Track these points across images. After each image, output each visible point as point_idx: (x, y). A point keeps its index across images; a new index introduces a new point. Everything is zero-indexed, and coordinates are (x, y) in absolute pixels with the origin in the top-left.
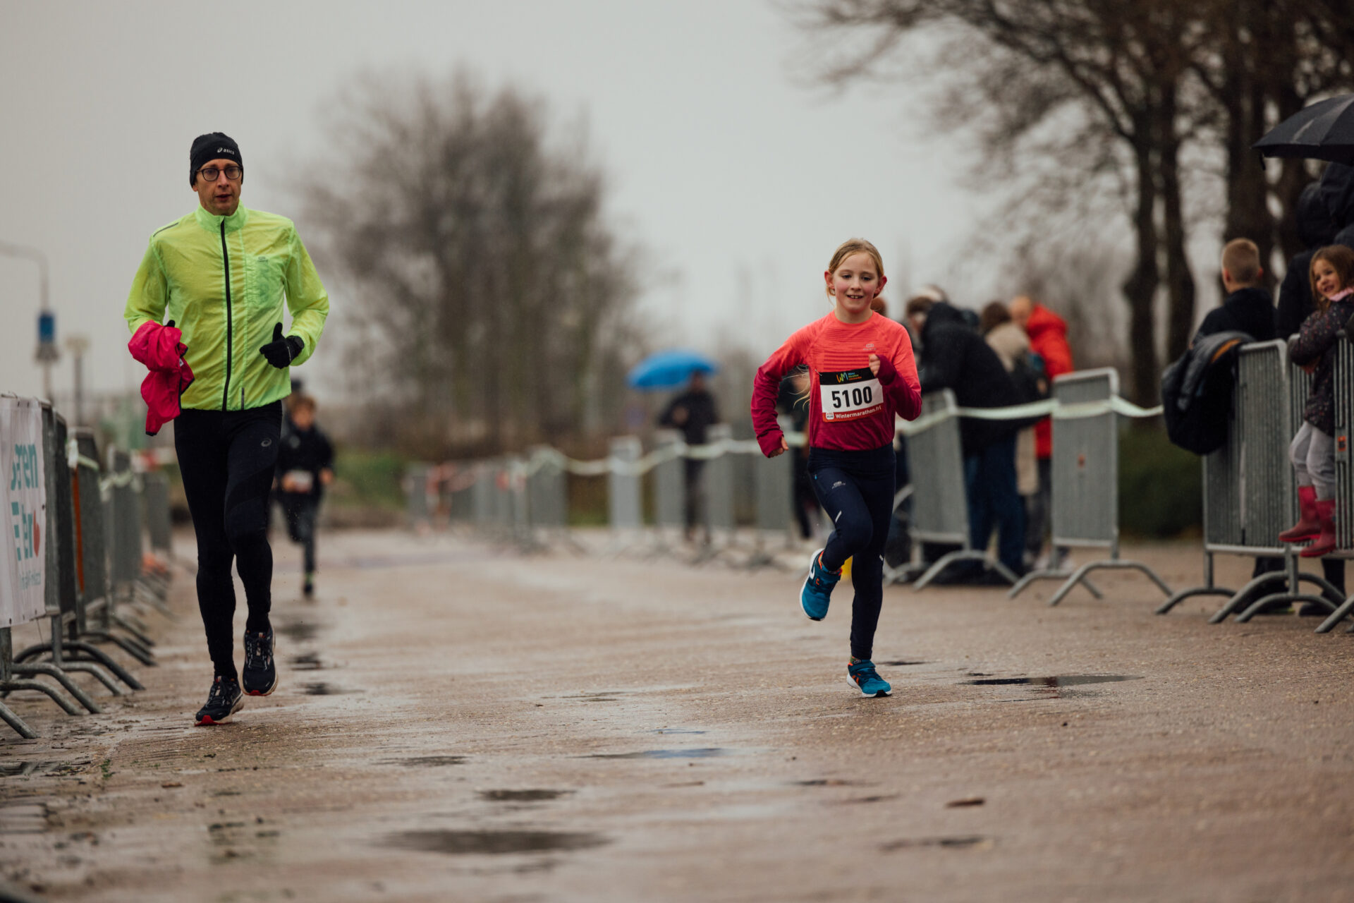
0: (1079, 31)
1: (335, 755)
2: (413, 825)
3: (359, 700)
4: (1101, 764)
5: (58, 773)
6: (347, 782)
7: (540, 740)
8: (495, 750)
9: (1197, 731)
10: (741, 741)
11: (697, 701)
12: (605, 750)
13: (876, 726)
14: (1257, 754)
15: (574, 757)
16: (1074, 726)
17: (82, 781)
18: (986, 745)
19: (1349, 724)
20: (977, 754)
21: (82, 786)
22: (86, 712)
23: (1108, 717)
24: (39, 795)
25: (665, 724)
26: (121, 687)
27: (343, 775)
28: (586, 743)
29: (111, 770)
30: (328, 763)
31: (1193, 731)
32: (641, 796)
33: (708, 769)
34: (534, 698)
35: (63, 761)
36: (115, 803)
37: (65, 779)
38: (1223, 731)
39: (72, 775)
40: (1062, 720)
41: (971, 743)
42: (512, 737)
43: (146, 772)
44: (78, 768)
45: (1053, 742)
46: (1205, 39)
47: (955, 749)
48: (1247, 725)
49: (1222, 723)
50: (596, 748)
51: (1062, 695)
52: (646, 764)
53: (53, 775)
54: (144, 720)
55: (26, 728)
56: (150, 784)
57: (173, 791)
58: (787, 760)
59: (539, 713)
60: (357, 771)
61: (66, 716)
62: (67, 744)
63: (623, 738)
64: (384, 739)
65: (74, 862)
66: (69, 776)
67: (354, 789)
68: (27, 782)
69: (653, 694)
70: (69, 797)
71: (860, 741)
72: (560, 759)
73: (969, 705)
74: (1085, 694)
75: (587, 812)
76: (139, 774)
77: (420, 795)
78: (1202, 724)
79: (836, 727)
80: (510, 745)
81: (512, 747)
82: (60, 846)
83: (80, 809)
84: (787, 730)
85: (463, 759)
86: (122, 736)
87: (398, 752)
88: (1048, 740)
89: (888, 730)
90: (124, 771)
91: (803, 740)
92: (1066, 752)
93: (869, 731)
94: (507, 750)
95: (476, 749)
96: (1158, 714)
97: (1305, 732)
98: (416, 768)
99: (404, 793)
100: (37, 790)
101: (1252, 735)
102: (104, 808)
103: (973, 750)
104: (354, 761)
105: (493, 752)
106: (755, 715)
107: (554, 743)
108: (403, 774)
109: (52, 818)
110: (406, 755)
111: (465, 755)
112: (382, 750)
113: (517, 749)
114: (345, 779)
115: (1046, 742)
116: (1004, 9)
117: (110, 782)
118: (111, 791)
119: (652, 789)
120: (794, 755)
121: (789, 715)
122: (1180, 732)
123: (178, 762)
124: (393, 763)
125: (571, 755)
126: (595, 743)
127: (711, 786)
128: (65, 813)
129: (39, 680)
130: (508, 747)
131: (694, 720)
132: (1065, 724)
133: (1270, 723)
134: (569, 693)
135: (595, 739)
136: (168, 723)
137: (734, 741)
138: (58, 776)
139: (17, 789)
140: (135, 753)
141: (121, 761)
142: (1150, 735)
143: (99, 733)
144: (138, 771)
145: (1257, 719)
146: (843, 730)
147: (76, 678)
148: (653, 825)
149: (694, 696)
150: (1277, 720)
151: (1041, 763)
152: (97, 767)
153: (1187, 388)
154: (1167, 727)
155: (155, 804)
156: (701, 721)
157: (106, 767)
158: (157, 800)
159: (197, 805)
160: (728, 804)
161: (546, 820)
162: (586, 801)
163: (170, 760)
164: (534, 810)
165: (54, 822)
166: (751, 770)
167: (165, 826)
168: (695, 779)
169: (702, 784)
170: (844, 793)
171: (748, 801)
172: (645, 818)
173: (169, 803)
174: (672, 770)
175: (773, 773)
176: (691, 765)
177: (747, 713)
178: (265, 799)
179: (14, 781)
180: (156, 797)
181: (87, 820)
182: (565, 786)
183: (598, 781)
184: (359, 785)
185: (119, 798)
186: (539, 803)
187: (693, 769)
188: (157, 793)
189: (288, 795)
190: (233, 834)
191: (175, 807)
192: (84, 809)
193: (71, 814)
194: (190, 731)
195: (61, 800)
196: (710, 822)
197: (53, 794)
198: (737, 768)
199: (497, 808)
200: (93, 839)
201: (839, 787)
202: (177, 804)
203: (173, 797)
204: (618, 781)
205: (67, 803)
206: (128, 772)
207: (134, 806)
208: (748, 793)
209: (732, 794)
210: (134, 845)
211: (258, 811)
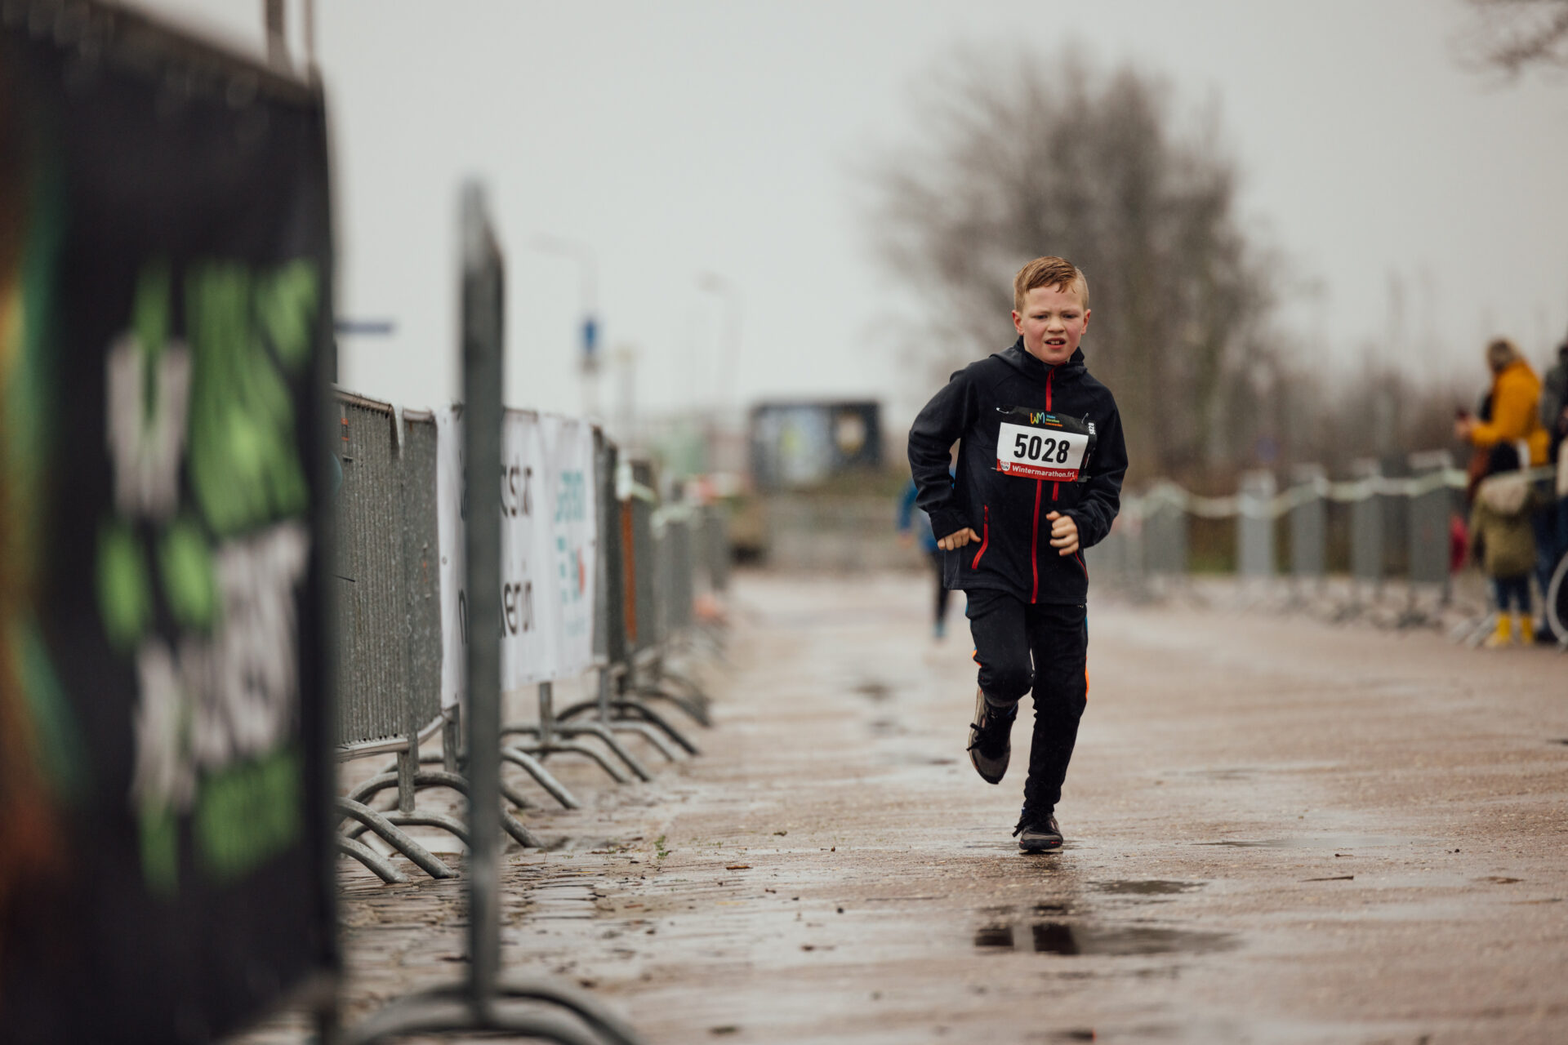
1: (925, 835)
3: (953, 772)
5: (606, 850)
6: (940, 867)
7: (1161, 823)
8: (1110, 834)
10: (1394, 829)
11: (1343, 782)
12: (1237, 836)
13: (1551, 814)
15: (1203, 843)
17: (633, 860)
21: (634, 866)
22: (636, 780)
25: (1305, 807)
26: (677, 752)
27: (935, 858)
28: (1215, 827)
29: (667, 849)
30: (917, 845)
32: (1281, 891)
33: (1358, 861)
34: (1153, 773)
35: (611, 836)
36: (673, 886)
37: (613, 858)
39: (623, 852)
42: (1129, 819)
43: (708, 852)
44: (628, 845)
50: (1228, 834)
52: (1285, 853)
53: (600, 853)
54: (703, 791)
55: (569, 797)
56: (713, 865)
57: (740, 873)
58: (1450, 853)
59: (1159, 792)
60: (951, 854)
61: (612, 784)
62: (616, 816)
63: (1257, 823)
64: (981, 820)
65: (627, 954)
66: (618, 853)
67: (948, 875)
68: (570, 860)
69: (1291, 772)
70: (621, 879)
71: (1533, 832)
72: (1185, 845)
75: (1218, 909)
76: (699, 853)
79: (1505, 816)
80: (1127, 828)
81: (1128, 831)
82: (611, 935)
83: (631, 893)
84: (1448, 817)
85: (1073, 844)
86: (678, 809)
87: (998, 833)
89: (1565, 820)
90: (683, 850)
91: (1468, 828)
93: (1544, 821)
94: (1124, 834)
95: (1088, 832)
100: (582, 870)
102: (660, 892)
104: (946, 843)
105: (1107, 837)
106: (1412, 799)
107: (1178, 828)
109: (601, 901)
111: (1075, 838)
112: (977, 832)
113: (1136, 833)
114: (937, 864)
117: (665, 862)
118: (667, 872)
119: (1294, 883)
120: (1459, 846)
121: (1450, 800)
123: (745, 839)
124: (992, 846)
125: (1198, 840)
126: (1225, 829)
127: (1362, 881)
128: (615, 896)
129: (582, 742)
130: (1124, 830)
131: (1339, 803)
134: (1194, 769)
135: (1227, 822)
136: (731, 795)
137: (1386, 829)
138: (606, 853)
139: (560, 867)
140: (694, 828)
141: (678, 838)
143: (651, 805)
144: (699, 849)
146: (1513, 819)
147: (624, 741)
148: (1291, 924)
149: (1341, 776)
152: (651, 844)
155: (719, 888)
156: (1347, 806)
157: (660, 844)
158: (721, 884)
159: (767, 891)
160: (1384, 902)
161: (1168, 917)
162: (1217, 895)
163: (734, 838)
164: (1157, 906)
165: (604, 907)
166: (1407, 863)
167: (731, 913)
168: (1342, 872)
169: (1351, 878)
170: (1515, 893)
171: (1405, 900)
172: (1285, 916)
173: (736, 887)
174: (1317, 862)
175: (1432, 868)
176: (1337, 855)
177: (1401, 796)
178: (846, 886)
179: (554, 858)
180: (720, 880)
181: (641, 906)
182: (1194, 878)
183: (1230, 873)
184: (954, 870)
185: (676, 881)
186: (1161, 896)
187: (1340, 861)
188: (721, 874)
189: (872, 881)
190: (809, 925)
191: (743, 892)
192: (638, 893)
193: (622, 898)
194: (757, 804)
195: (610, 881)
196: (1362, 924)
197: (600, 875)
198: (1391, 859)
199: (1115, 901)
200: (648, 928)
201: (1511, 886)
202: (744, 889)
203: (740, 880)
204: (1253, 872)
205: (617, 885)
206: (686, 851)
207: (694, 890)
208: (1406, 890)
209: (1386, 890)
210: (696, 935)
211: (838, 899)
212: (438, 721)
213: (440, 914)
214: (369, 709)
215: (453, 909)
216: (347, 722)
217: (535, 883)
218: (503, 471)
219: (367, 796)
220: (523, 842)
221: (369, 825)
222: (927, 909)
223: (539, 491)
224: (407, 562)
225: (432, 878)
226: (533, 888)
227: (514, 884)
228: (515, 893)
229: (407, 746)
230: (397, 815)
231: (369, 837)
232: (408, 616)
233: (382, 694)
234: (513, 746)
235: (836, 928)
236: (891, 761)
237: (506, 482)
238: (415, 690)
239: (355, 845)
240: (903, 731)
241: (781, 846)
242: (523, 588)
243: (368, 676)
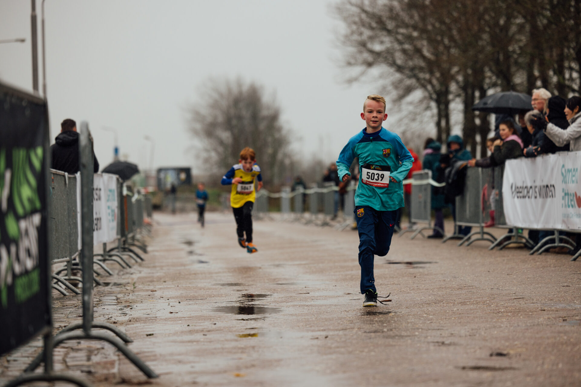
0: (421, 69)
1: (201, 282)
2: (224, 305)
4: (426, 289)
6: (205, 291)
7: (262, 279)
9: (454, 280)
10: (320, 280)
12: (280, 282)
14: (472, 287)
15: (271, 284)
16: (417, 278)
17: (127, 289)
18: (392, 283)
19: (498, 278)
20: (389, 286)
21: (127, 291)
22: (128, 268)
23: (427, 275)
24: (115, 293)
25: (298, 274)
26: (138, 260)
27: (204, 289)
28: (275, 279)
29: (136, 286)
30: (199, 285)
31: (453, 280)
32: (291, 297)
33: (311, 289)
34: (259, 265)
35: (121, 283)
37: (122, 289)
38: (462, 280)
40: (414, 275)
41: (387, 282)
43: (146, 287)
44: (126, 285)
45: (411, 282)
46: (458, 72)
47: (383, 284)
48: (469, 278)
49: (461, 277)
50: (277, 281)
51: (414, 268)
52: (292, 287)
53: (119, 287)
54: (145, 270)
55: (111, 272)
56: (147, 290)
57: (154, 292)
58: (334, 286)
59: (261, 270)
60: (207, 287)
61: (122, 269)
62: (123, 277)
63: (285, 278)
64: (215, 278)
65: (125, 314)
66: (123, 287)
67: (207, 293)
68: (111, 289)
69: (294, 265)
70: (124, 294)
72: (267, 285)
73: (387, 270)
74: (421, 267)
75: (275, 302)
76: (144, 287)
77: (226, 295)
78: (455, 278)
80: (252, 280)
82: (121, 309)
83: (126, 298)
84: (333, 277)
86: (138, 275)
87: (220, 282)
88: (410, 281)
92: (415, 285)
94: (252, 282)
96: (442, 274)
97: (485, 281)
98: (225, 287)
99: (222, 294)
101: (470, 281)
102: (134, 298)
103: (388, 284)
104: (207, 284)
107: (266, 280)
108: (221, 288)
109: (119, 300)
110: (222, 282)
112: (215, 281)
113: (255, 281)
114: (204, 290)
115: (409, 282)
116: (399, 62)
117: (135, 290)
118: (136, 292)
119: (294, 295)
120: (335, 285)
121: (334, 272)
122: (449, 280)
123: (155, 283)
124: (218, 285)
125: (270, 283)
127: (312, 294)
128: (122, 299)
129: (114, 258)
131: (306, 273)
132: (415, 277)
133: (475, 277)
134: (269, 264)
135: (277, 279)
136: (152, 271)
137: (318, 280)
139: (108, 291)
140: (143, 280)
141: (138, 283)
142: (440, 281)
143: (132, 274)
145: (471, 276)
147: (125, 257)
148: (294, 306)
149: (307, 266)
150: (477, 277)
151: (408, 289)
152: (132, 285)
153: (452, 176)
154: (445, 278)
155: (149, 297)
156: (308, 274)
157: (134, 285)
158: (149, 295)
159: (161, 297)
160: (317, 300)
161: (263, 304)
162: (275, 298)
163: (153, 283)
164: (260, 301)
165: (119, 302)
166: (323, 289)
167: (152, 304)
168: (307, 292)
169: (309, 293)
170: (350, 297)
171: (322, 299)
172: (292, 303)
173: (153, 296)
174: (300, 289)
175: (329, 290)
176: (305, 287)
177: (321, 271)
178: (181, 296)
179: (107, 289)
180: (149, 294)
181: (129, 301)
182: (269, 293)
183: (278, 292)
184: (208, 292)
185: (138, 295)
186: (261, 298)
187: (306, 288)
188: (149, 293)
189: (188, 294)
190: (171, 306)
191: (155, 298)
192: (128, 298)
193: (124, 299)
194: (159, 273)
195: (121, 295)
196: (311, 305)
197: (119, 293)
198: (319, 288)
199: (249, 300)
200: (131, 307)
201: (349, 295)
202: (155, 297)
203: (154, 294)
204: (284, 292)
205: (123, 296)
206: (141, 286)
207: (142, 297)
208: (322, 296)
209: (317, 296)
210: (143, 309)
211: (179, 299)
212: (77, 253)
213: (78, 304)
214: (59, 251)
215: (81, 302)
216: (54, 255)
217: (102, 295)
218: (93, 189)
219: (58, 273)
220: (98, 284)
221: (59, 280)
222: (201, 302)
223: (103, 194)
224: (69, 213)
225: (75, 294)
226: (101, 297)
227: (96, 296)
228: (97, 298)
229: (69, 260)
230: (67, 277)
231: (60, 283)
232: (69, 227)
233: (63, 247)
234: (95, 259)
235: (178, 307)
236: (193, 262)
237: (95, 192)
238: (71, 245)
239: (56, 286)
240: (196, 254)
241: (164, 285)
242: (99, 219)
243: (59, 243)
